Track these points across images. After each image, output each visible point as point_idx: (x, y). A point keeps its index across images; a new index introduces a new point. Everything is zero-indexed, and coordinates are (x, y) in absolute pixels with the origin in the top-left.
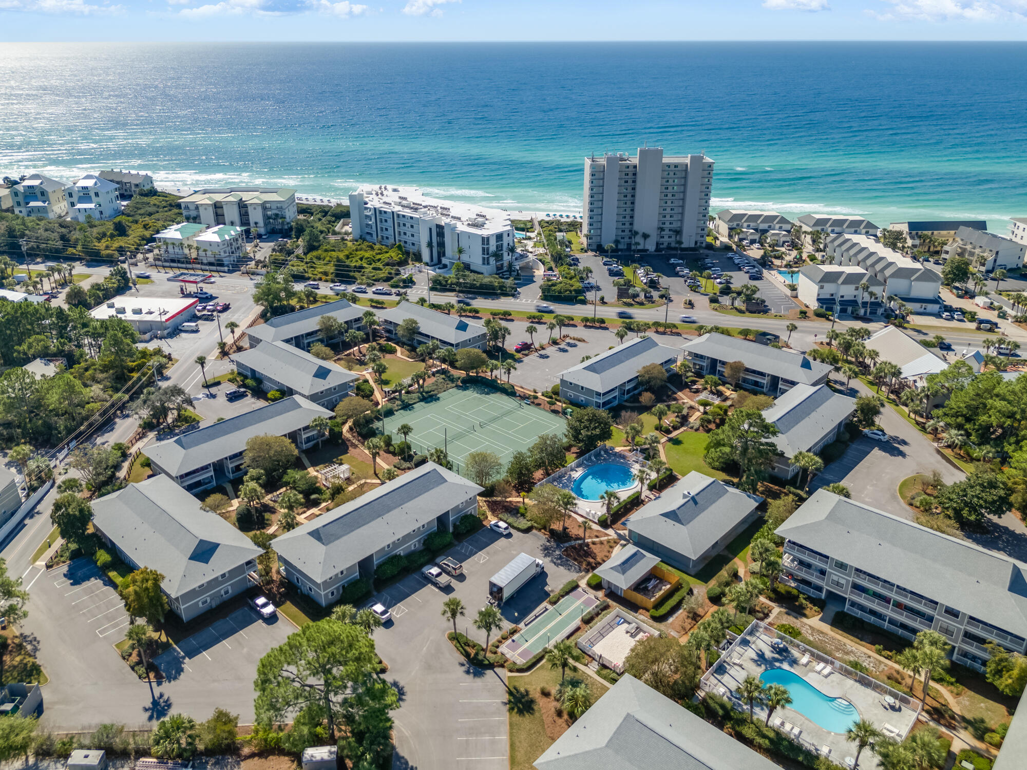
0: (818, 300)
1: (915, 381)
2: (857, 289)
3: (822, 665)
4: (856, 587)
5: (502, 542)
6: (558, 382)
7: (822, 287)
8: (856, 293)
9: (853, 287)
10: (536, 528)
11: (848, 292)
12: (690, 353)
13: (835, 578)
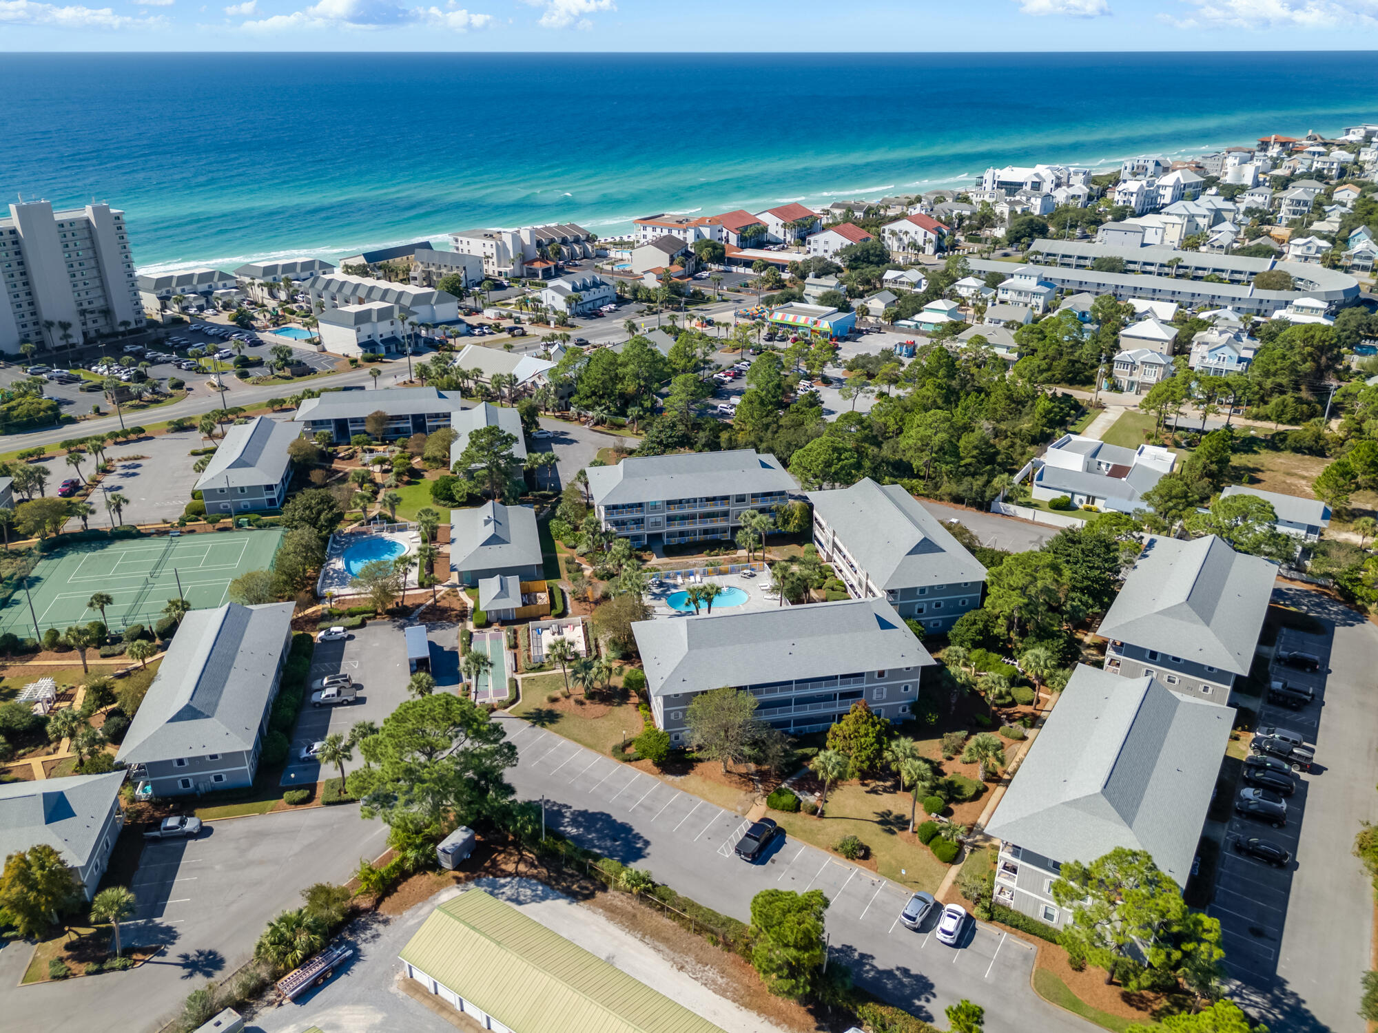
0: (360, 345)
1: (533, 383)
2: (392, 323)
3: (692, 578)
4: (670, 519)
5: (349, 645)
6: (189, 500)
7: (359, 330)
8: (392, 328)
9: (388, 322)
10: (369, 618)
11: (384, 329)
12: (307, 423)
13: (653, 520)
